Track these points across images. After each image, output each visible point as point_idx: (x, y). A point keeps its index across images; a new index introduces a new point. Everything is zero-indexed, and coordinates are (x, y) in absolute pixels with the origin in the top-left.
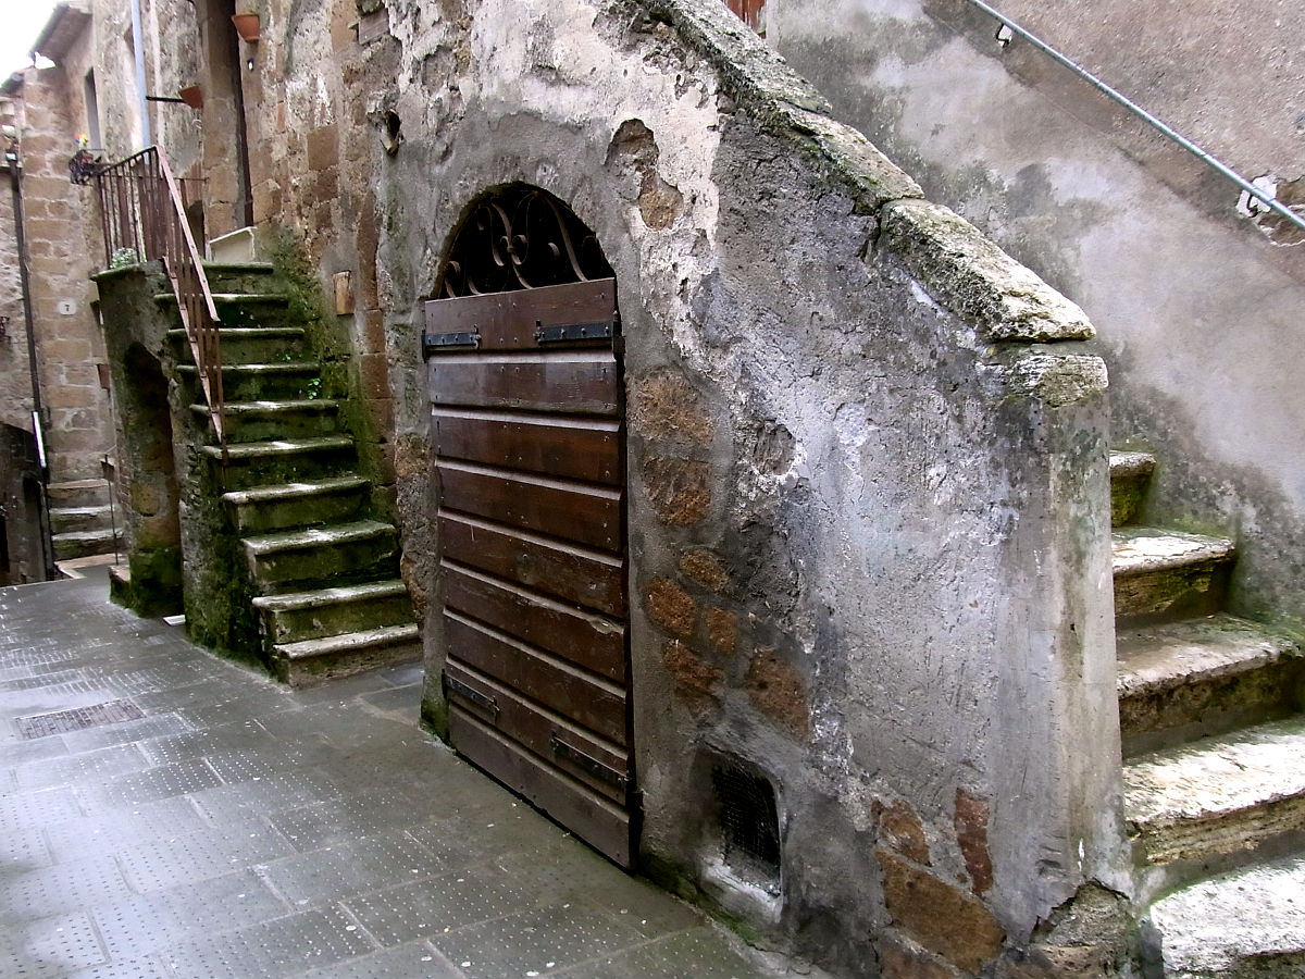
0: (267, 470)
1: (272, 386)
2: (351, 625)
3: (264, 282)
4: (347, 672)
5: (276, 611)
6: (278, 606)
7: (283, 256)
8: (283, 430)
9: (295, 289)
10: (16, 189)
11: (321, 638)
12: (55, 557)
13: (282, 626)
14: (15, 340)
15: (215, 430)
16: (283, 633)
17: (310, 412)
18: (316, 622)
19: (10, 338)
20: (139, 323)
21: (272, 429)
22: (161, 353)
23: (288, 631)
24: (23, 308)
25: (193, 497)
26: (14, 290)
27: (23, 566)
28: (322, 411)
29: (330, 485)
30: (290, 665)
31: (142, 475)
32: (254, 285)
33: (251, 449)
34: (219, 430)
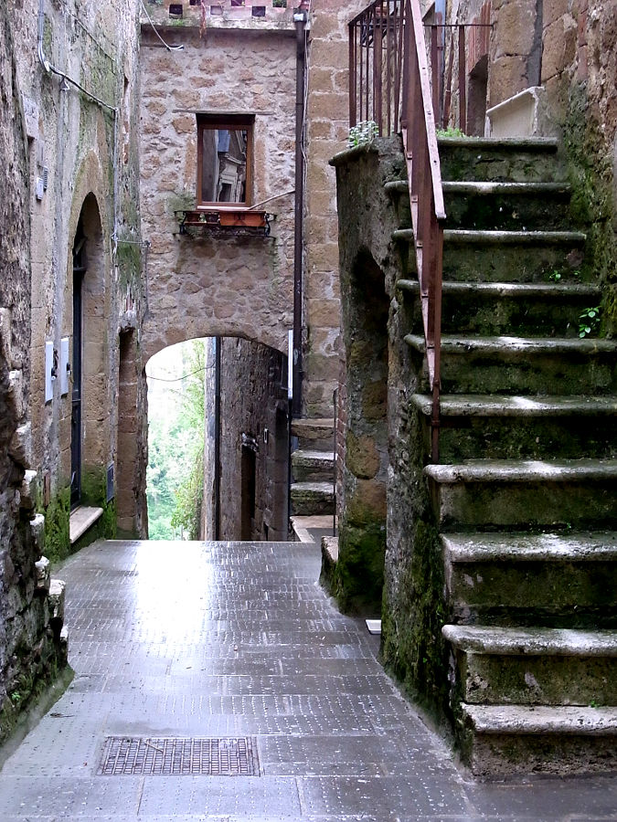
0: (496, 437)
1: (524, 316)
2: (585, 694)
3: (542, 166)
4: (565, 769)
5: (469, 652)
6: (471, 644)
7: (572, 126)
8: (531, 380)
9: (580, 175)
10: (301, 57)
11: (533, 704)
12: (291, 511)
13: (476, 676)
14: (280, 242)
15: (428, 373)
16: (475, 687)
17: (575, 358)
18: (529, 679)
19: (275, 239)
20: (369, 220)
21: (515, 378)
22: (386, 262)
23: (484, 685)
24: (294, 203)
25: (401, 462)
26: (286, 182)
27: (268, 515)
28: (593, 356)
29: (584, 470)
30: (475, 741)
31: (360, 423)
32: (527, 170)
33: (474, 405)
34: (432, 374)
